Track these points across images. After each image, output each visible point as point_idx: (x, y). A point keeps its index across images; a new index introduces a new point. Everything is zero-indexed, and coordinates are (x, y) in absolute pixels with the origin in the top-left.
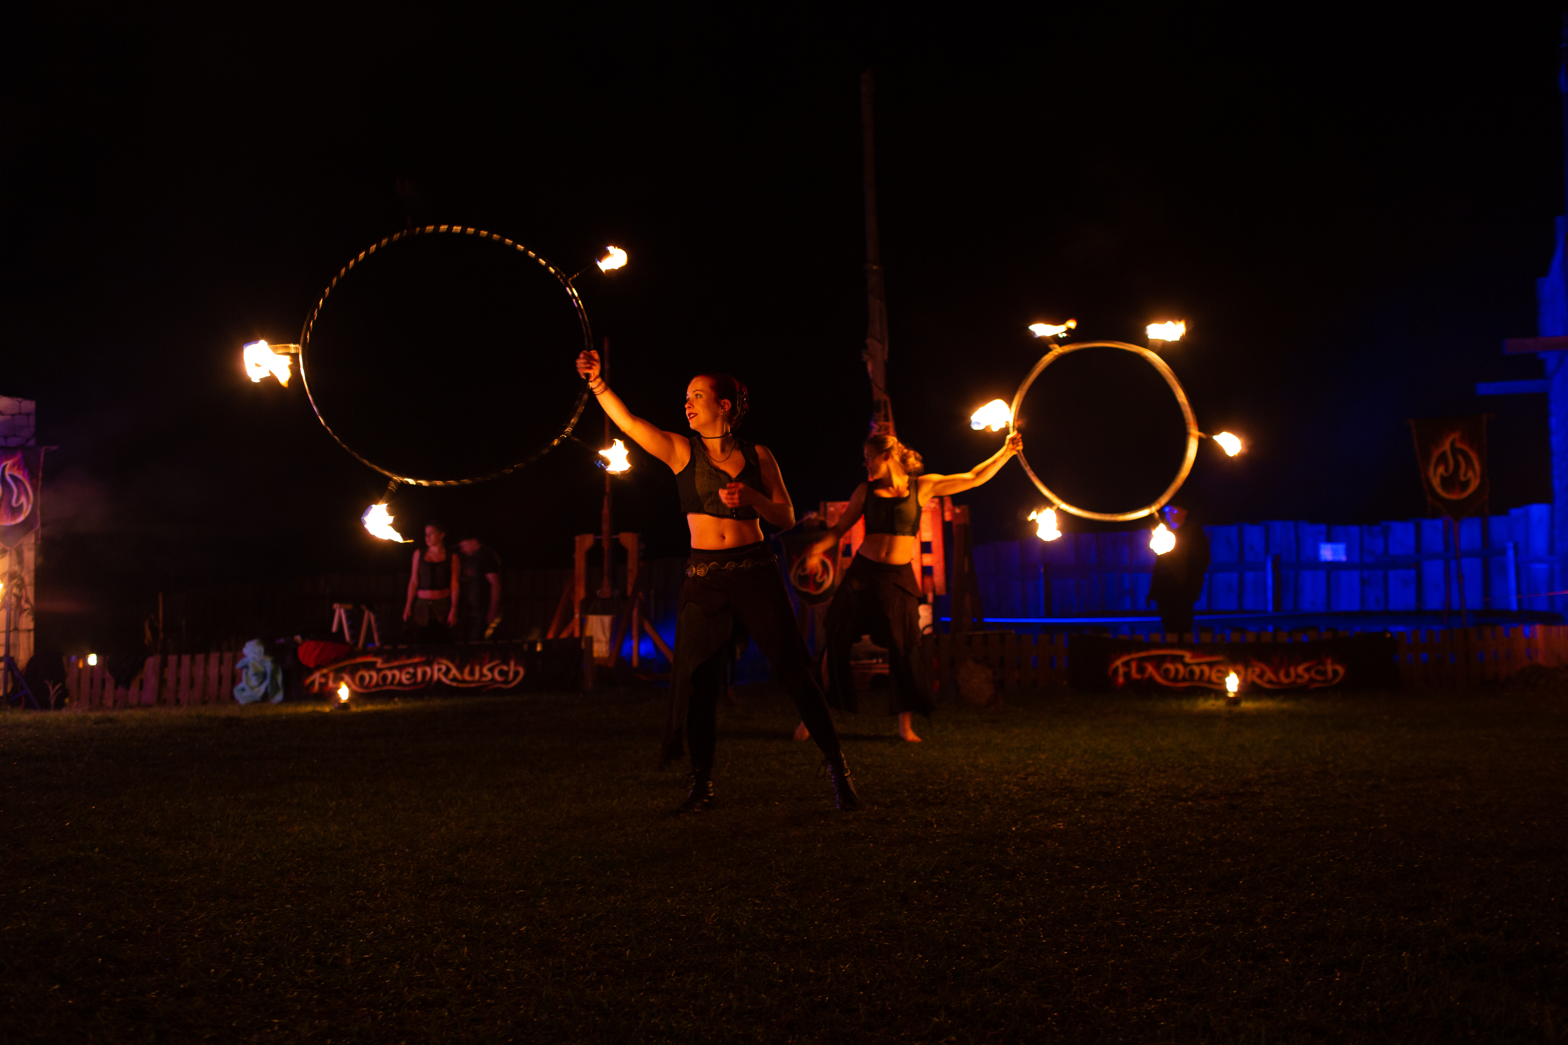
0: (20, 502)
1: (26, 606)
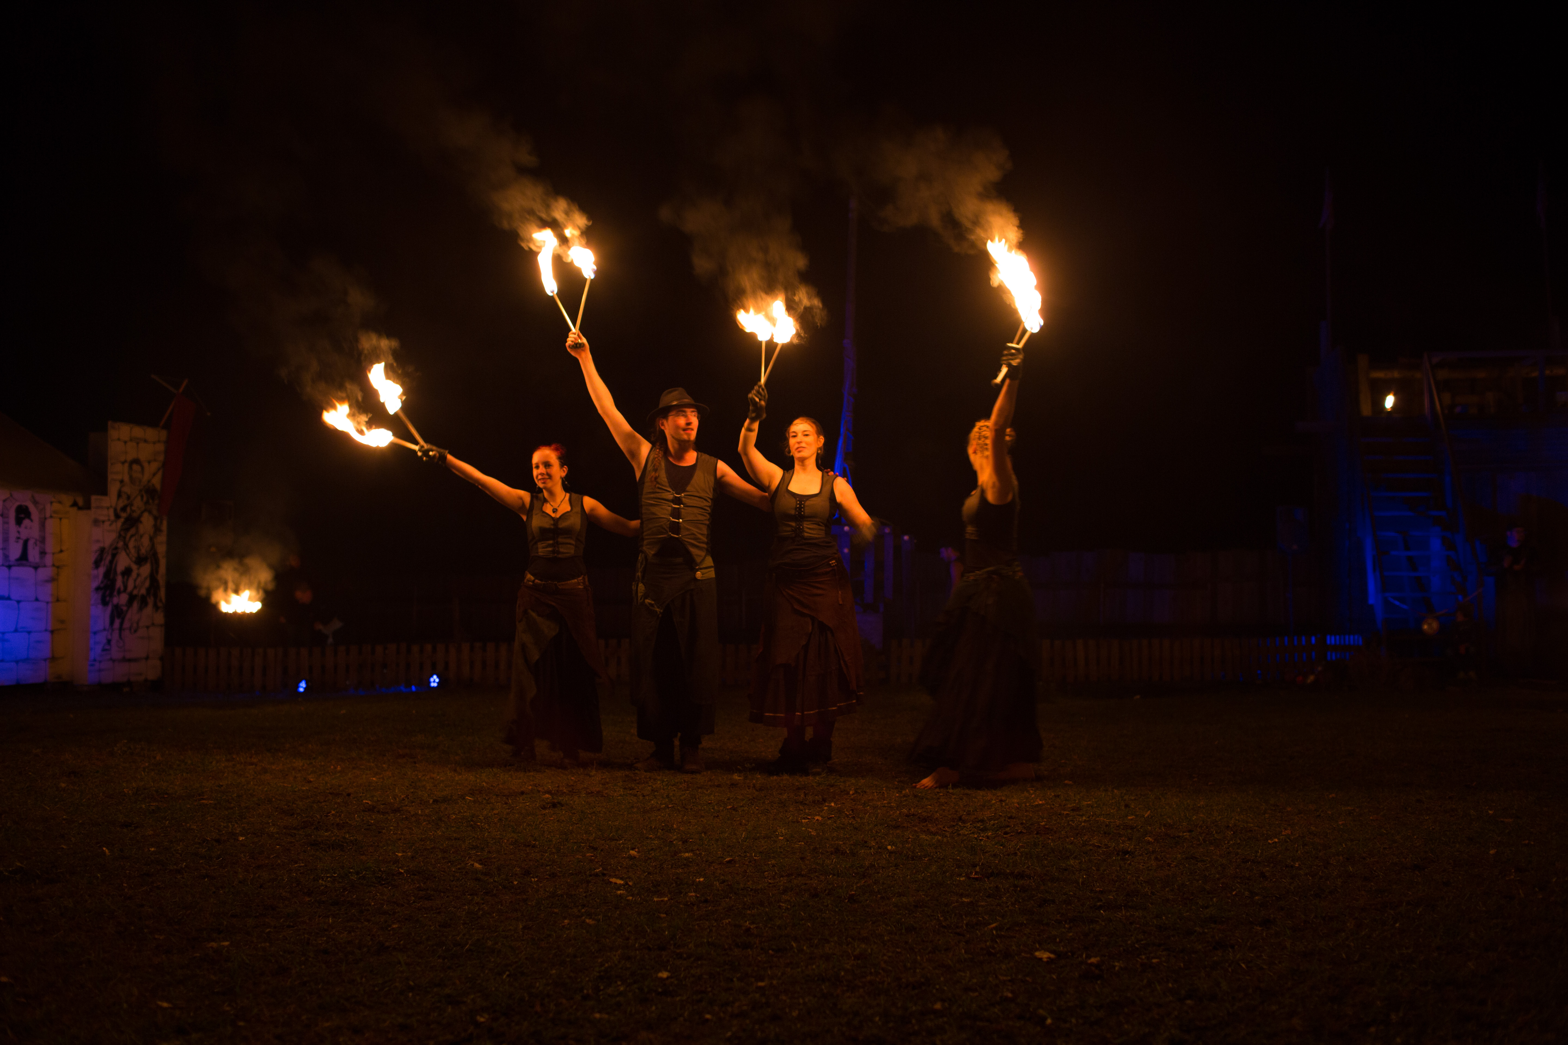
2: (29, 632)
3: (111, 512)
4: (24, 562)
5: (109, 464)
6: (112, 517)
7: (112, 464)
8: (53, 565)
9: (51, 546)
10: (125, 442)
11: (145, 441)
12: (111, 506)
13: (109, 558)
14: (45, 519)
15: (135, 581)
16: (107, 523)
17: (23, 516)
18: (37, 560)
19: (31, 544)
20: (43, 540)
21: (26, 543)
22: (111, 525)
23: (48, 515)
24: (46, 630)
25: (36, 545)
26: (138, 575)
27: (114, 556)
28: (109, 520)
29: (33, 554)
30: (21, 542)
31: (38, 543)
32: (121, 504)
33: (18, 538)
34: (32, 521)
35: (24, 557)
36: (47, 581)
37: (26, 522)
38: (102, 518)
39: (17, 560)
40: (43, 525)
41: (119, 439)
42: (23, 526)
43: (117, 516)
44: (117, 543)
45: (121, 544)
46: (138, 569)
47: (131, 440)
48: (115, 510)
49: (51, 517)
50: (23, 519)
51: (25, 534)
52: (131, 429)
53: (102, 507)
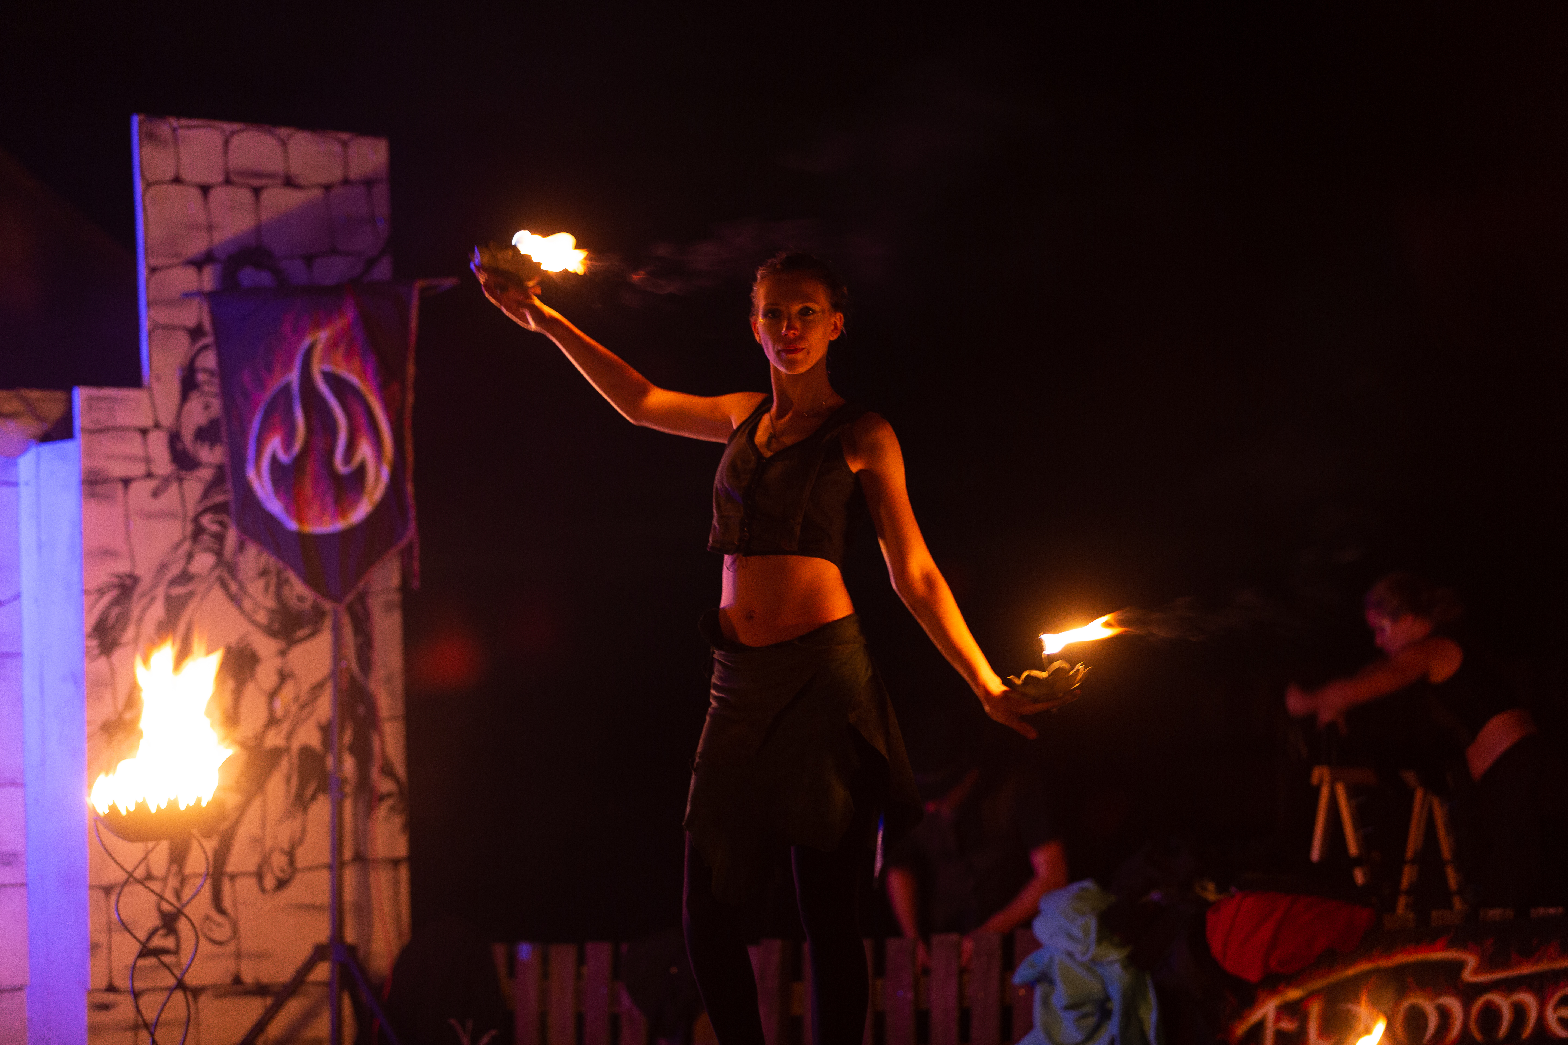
0: (358, 459)
1: (386, 786)
3: (158, 444)
5: (143, 272)
6: (163, 464)
7: (153, 270)
10: (205, 189)
11: (289, 182)
12: (157, 425)
15: (272, 695)
16: (141, 490)
22: (155, 494)
26: (284, 676)
28: (149, 475)
32: (197, 413)
38: (118, 469)
41: (177, 180)
43: (183, 460)
44: (190, 557)
45: (204, 561)
46: (283, 653)
47: (228, 181)
48: (174, 438)
52: (227, 142)
53: (122, 429)
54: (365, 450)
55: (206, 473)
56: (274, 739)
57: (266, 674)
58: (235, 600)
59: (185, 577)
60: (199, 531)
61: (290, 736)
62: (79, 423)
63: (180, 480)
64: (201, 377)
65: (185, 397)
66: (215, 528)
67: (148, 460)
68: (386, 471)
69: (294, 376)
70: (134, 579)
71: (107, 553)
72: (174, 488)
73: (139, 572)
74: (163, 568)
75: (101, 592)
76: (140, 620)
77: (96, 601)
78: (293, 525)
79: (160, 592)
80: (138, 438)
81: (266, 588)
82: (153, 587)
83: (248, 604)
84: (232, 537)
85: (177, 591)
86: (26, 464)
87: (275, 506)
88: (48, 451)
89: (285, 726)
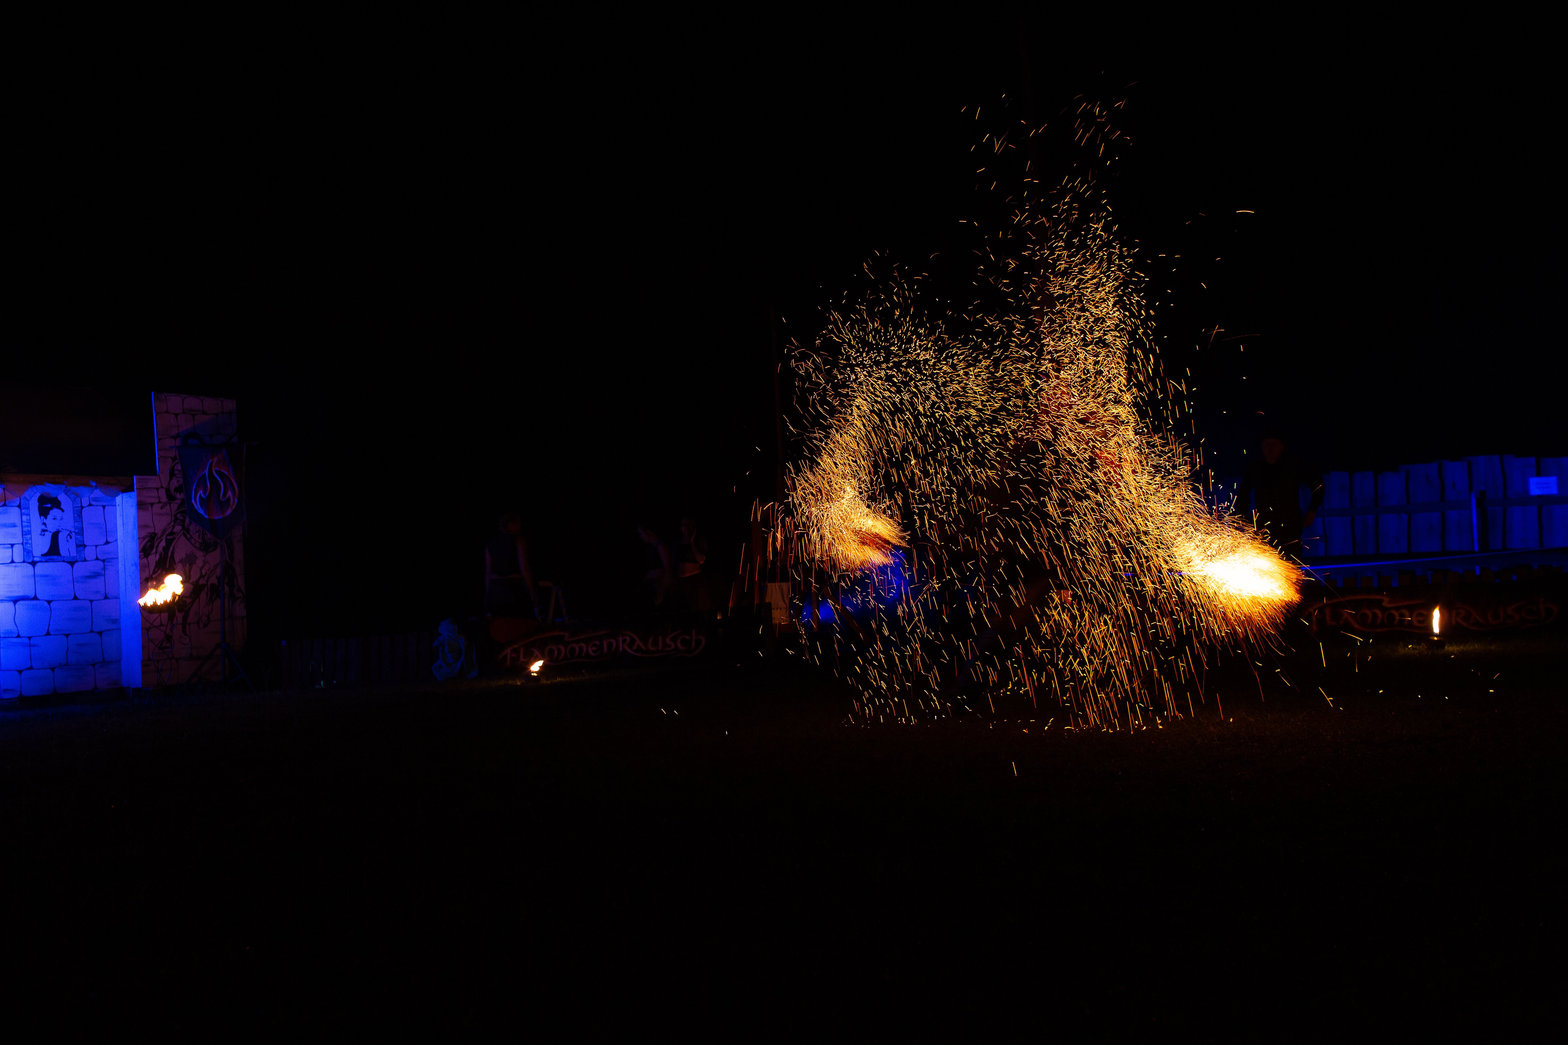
0: (228, 496)
1: (239, 595)
2: (67, 635)
3: (162, 493)
4: (55, 557)
5: (156, 440)
6: (164, 499)
7: (159, 440)
8: (97, 559)
9: (91, 537)
10: (176, 415)
11: (204, 413)
12: (162, 487)
13: (163, 544)
14: (82, 507)
16: (157, 508)
17: (49, 506)
18: (74, 553)
19: (62, 537)
20: (80, 532)
21: (55, 536)
22: (161, 508)
23: (85, 502)
24: (91, 631)
25: (71, 538)
26: (205, 563)
27: (169, 542)
28: (159, 502)
29: (67, 547)
30: (48, 536)
31: (73, 535)
32: (175, 483)
33: (44, 531)
34: (63, 511)
35: (53, 552)
36: (89, 577)
37: (55, 512)
38: (149, 501)
39: (42, 555)
40: (78, 514)
41: (167, 412)
42: (49, 517)
43: (171, 498)
44: (174, 527)
45: (178, 528)
46: (205, 555)
48: (168, 491)
49: (90, 505)
50: (51, 508)
51: (52, 526)
52: (183, 401)
53: (150, 488)
54: (230, 493)
55: (178, 502)
56: (202, 582)
57: (199, 562)
58: (188, 540)
59: (172, 533)
60: (176, 519)
61: (207, 581)
62: (135, 487)
63: (170, 504)
64: (176, 472)
65: (171, 479)
66: (182, 518)
67: (159, 497)
68: (236, 500)
69: (207, 472)
70: (156, 534)
71: (146, 526)
72: (168, 507)
73: (156, 532)
74: (165, 530)
75: (144, 538)
76: (157, 547)
77: (143, 541)
78: (207, 517)
79: (164, 538)
80: (155, 490)
81: (199, 536)
82: (162, 536)
83: (193, 541)
84: (187, 520)
85: (169, 537)
86: (118, 499)
87: (201, 511)
88: (125, 495)
89: (206, 578)
